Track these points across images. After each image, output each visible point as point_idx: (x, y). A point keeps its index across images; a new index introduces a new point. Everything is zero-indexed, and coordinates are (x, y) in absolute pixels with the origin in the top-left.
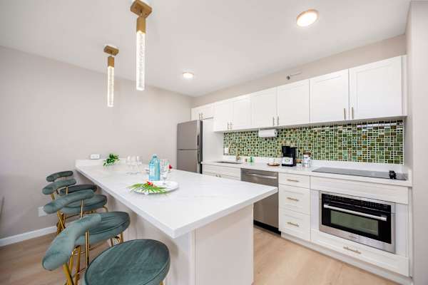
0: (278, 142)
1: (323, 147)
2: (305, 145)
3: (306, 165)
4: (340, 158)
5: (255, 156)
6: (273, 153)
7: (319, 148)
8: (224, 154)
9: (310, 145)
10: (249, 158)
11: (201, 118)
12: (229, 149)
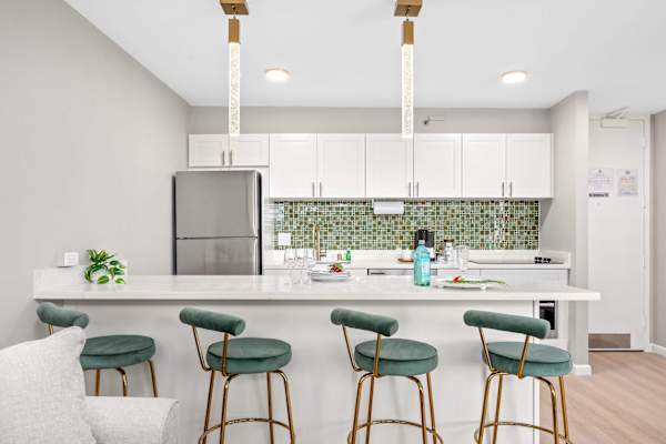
0: (396, 223)
1: (463, 231)
2: (438, 228)
3: (449, 259)
4: (482, 245)
5: (352, 248)
6: (387, 241)
7: (458, 233)
8: (277, 248)
9: (445, 228)
10: (343, 253)
11: (227, 164)
12: (289, 235)
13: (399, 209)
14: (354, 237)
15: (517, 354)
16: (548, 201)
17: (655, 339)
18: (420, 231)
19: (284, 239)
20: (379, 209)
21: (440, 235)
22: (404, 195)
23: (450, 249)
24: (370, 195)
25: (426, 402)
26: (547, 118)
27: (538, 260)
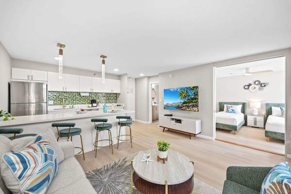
0: (86, 98)
2: (97, 99)
3: (100, 106)
5: (74, 104)
6: (84, 102)
7: (101, 100)
10: (71, 106)
11: (30, 79)
12: (53, 101)
13: (88, 94)
14: (74, 102)
15: (125, 123)
16: (119, 94)
17: (136, 118)
18: (93, 100)
19: (51, 102)
20: (82, 94)
21: (98, 101)
22: (90, 91)
23: (100, 104)
24: (80, 91)
25: (110, 135)
26: (119, 77)
27: (118, 106)
